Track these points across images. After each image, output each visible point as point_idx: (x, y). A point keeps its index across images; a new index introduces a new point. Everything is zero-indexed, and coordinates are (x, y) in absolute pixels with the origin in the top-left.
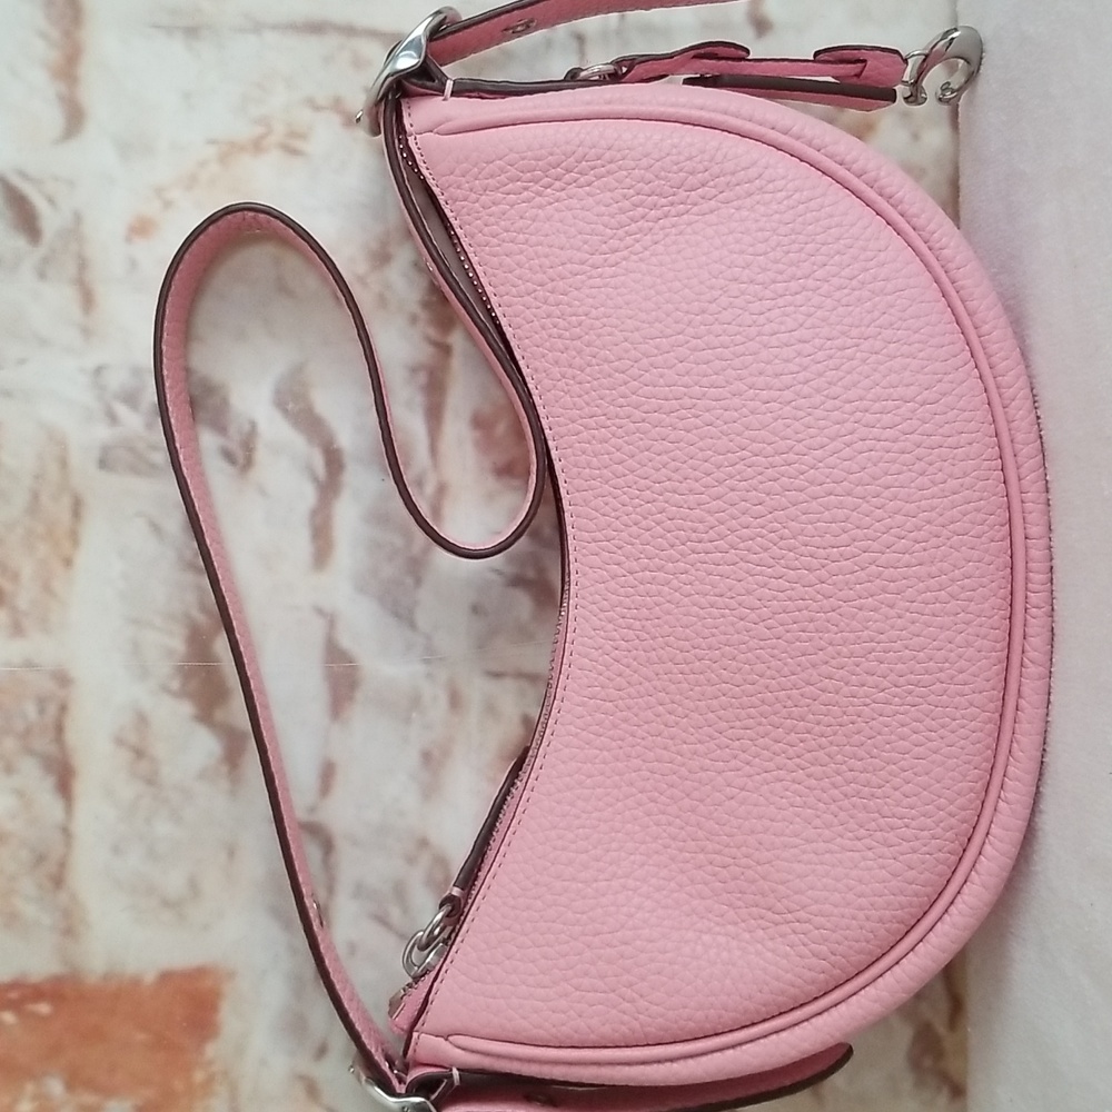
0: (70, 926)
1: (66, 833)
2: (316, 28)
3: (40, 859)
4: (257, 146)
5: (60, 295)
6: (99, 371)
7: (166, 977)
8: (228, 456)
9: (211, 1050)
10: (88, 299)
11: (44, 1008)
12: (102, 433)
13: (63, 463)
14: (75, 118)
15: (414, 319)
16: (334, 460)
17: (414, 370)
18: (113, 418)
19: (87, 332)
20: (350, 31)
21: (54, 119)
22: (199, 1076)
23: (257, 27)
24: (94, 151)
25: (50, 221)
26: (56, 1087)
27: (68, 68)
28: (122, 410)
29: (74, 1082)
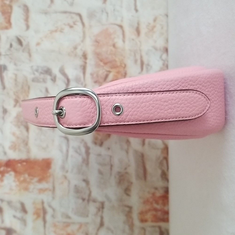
0: (28, 151)
1: (28, 137)
2: (65, 12)
3: (24, 141)
4: (56, 31)
5: (26, 55)
6: (32, 67)
7: (43, 160)
8: (52, 80)
9: (51, 171)
10: (30, 55)
11: (25, 163)
12: (32, 76)
13: (27, 81)
14: (28, 27)
15: (81, 58)
16: (68, 80)
17: (81, 66)
18: (34, 74)
19: (30, 61)
20: (70, 13)
21: (24, 27)
22: (48, 174)
23: (56, 12)
24: (31, 32)
25: (24, 43)
26: (26, 176)
27: (27, 19)
28: (36, 73)
29: (29, 175)
